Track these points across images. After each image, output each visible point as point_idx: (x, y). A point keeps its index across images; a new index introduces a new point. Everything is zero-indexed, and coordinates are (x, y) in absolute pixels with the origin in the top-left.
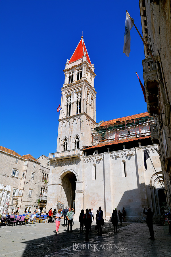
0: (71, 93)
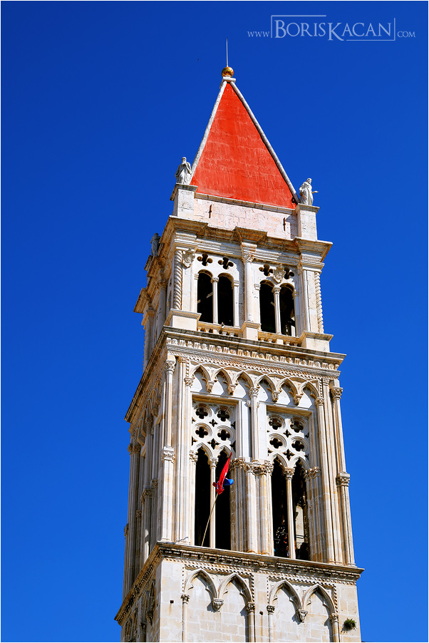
0: (239, 392)
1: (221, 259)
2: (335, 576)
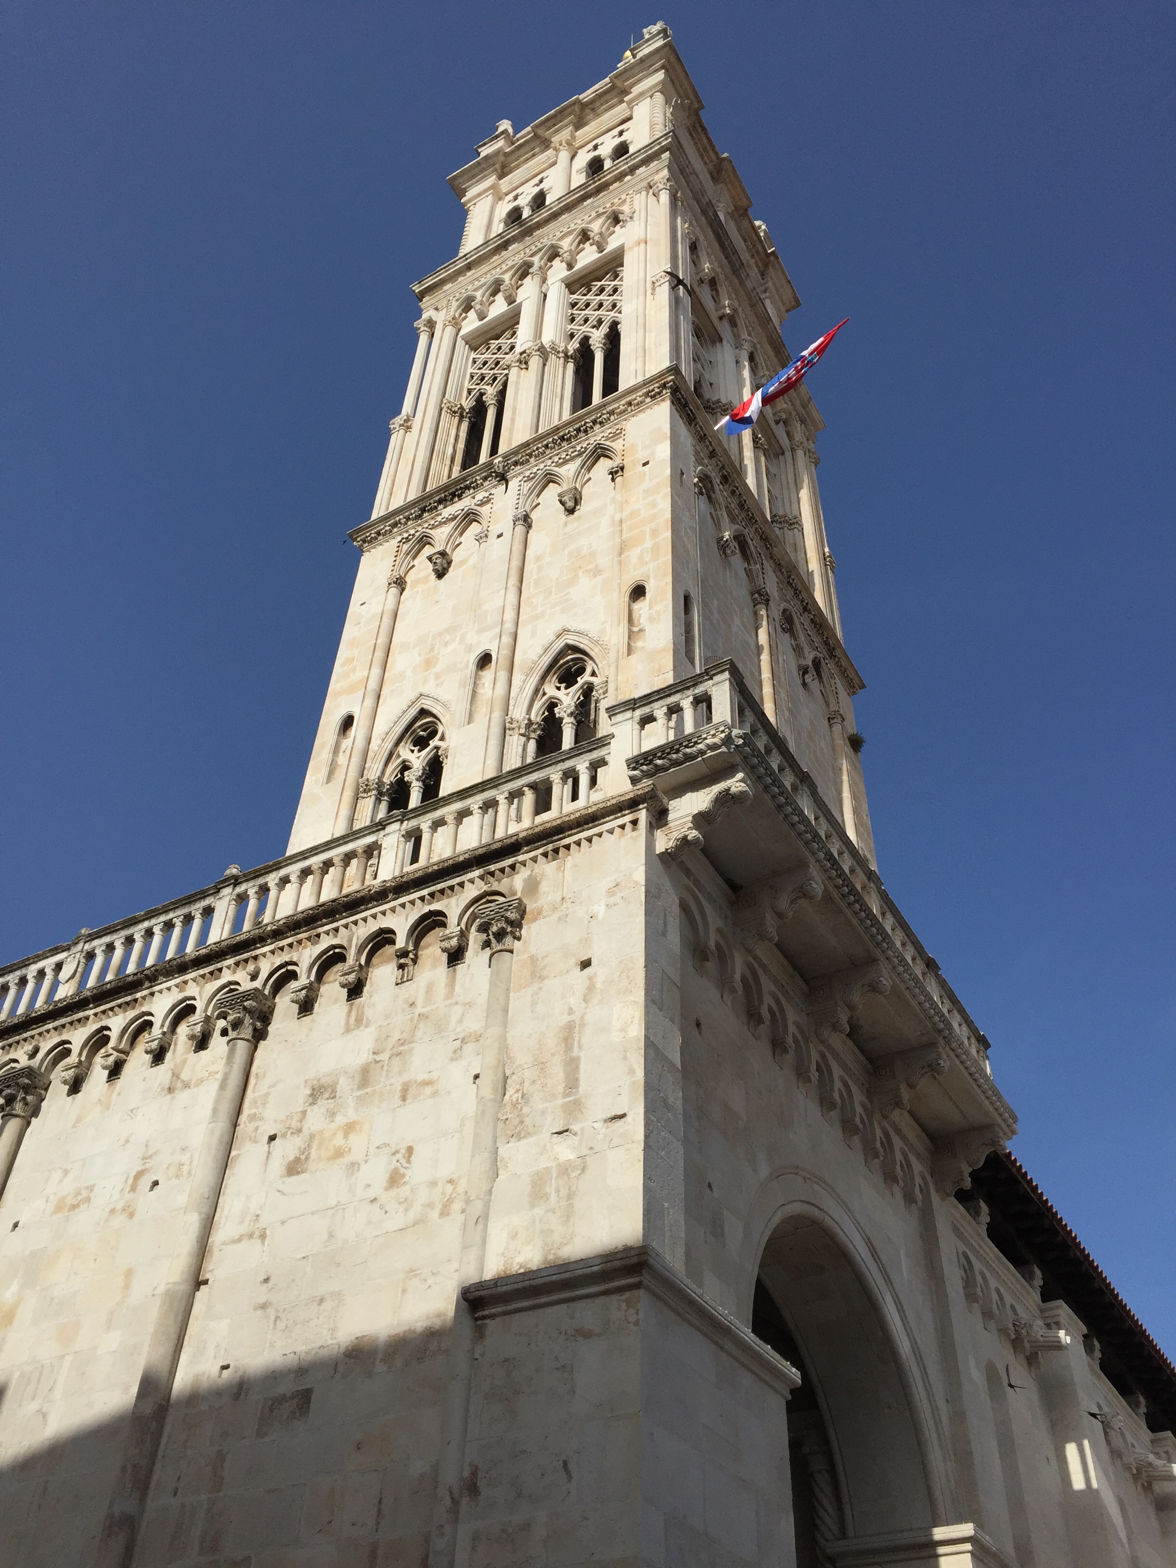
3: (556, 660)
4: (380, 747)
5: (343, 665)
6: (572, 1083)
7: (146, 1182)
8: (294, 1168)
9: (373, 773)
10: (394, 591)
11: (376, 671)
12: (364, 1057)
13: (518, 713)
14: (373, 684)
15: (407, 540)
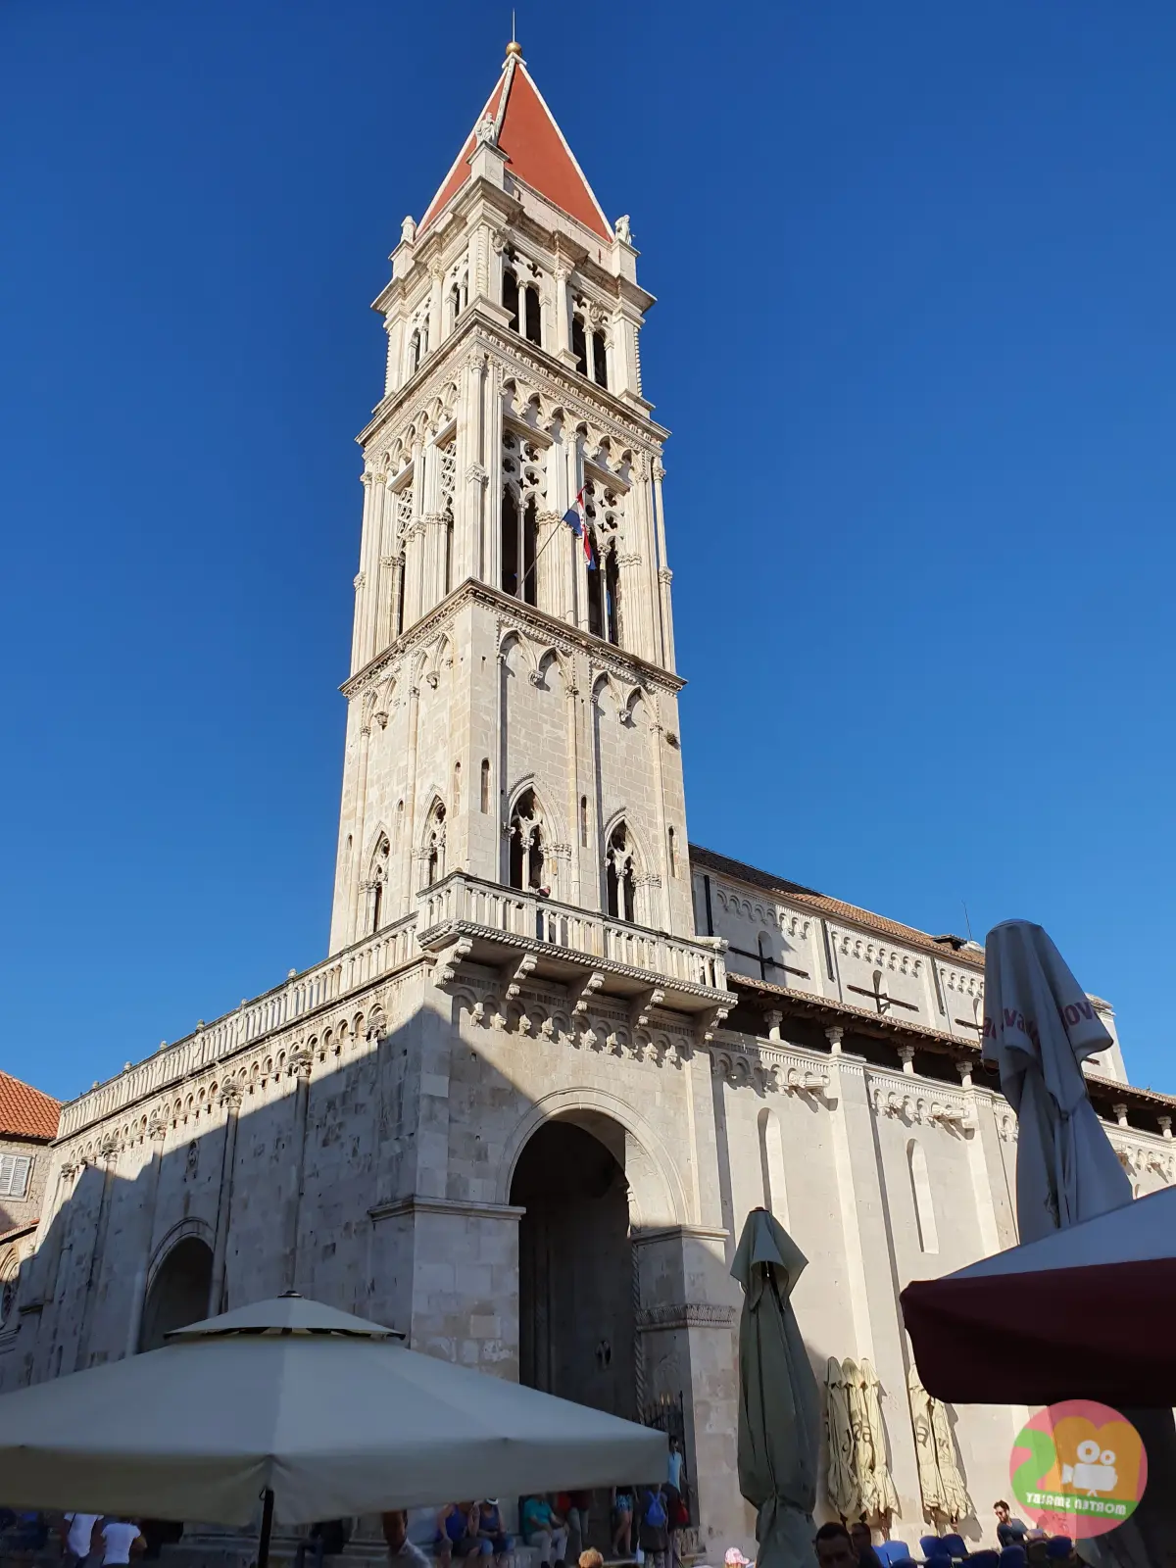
1: (531, 263)
2: (658, 681)
3: (433, 805)
4: (366, 857)
5: (346, 796)
6: (400, 1116)
7: (280, 1145)
8: (325, 1144)
9: (364, 878)
10: (364, 738)
11: (360, 803)
12: (343, 1089)
13: (417, 844)
14: (359, 814)
15: (368, 694)
